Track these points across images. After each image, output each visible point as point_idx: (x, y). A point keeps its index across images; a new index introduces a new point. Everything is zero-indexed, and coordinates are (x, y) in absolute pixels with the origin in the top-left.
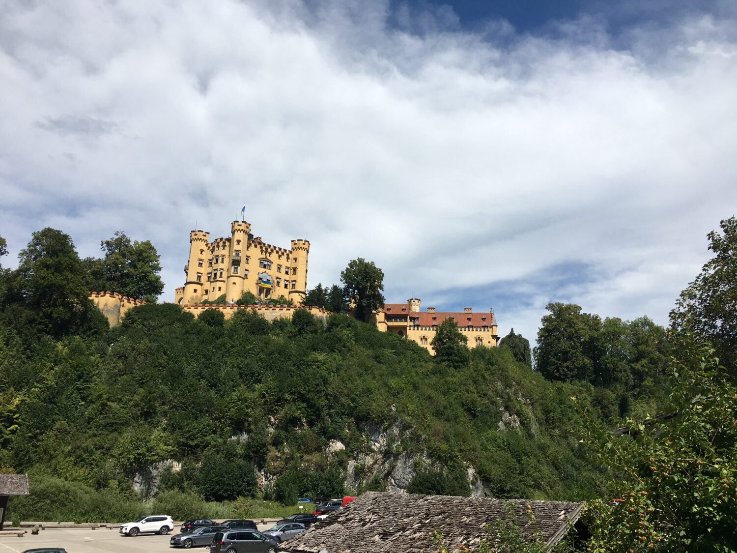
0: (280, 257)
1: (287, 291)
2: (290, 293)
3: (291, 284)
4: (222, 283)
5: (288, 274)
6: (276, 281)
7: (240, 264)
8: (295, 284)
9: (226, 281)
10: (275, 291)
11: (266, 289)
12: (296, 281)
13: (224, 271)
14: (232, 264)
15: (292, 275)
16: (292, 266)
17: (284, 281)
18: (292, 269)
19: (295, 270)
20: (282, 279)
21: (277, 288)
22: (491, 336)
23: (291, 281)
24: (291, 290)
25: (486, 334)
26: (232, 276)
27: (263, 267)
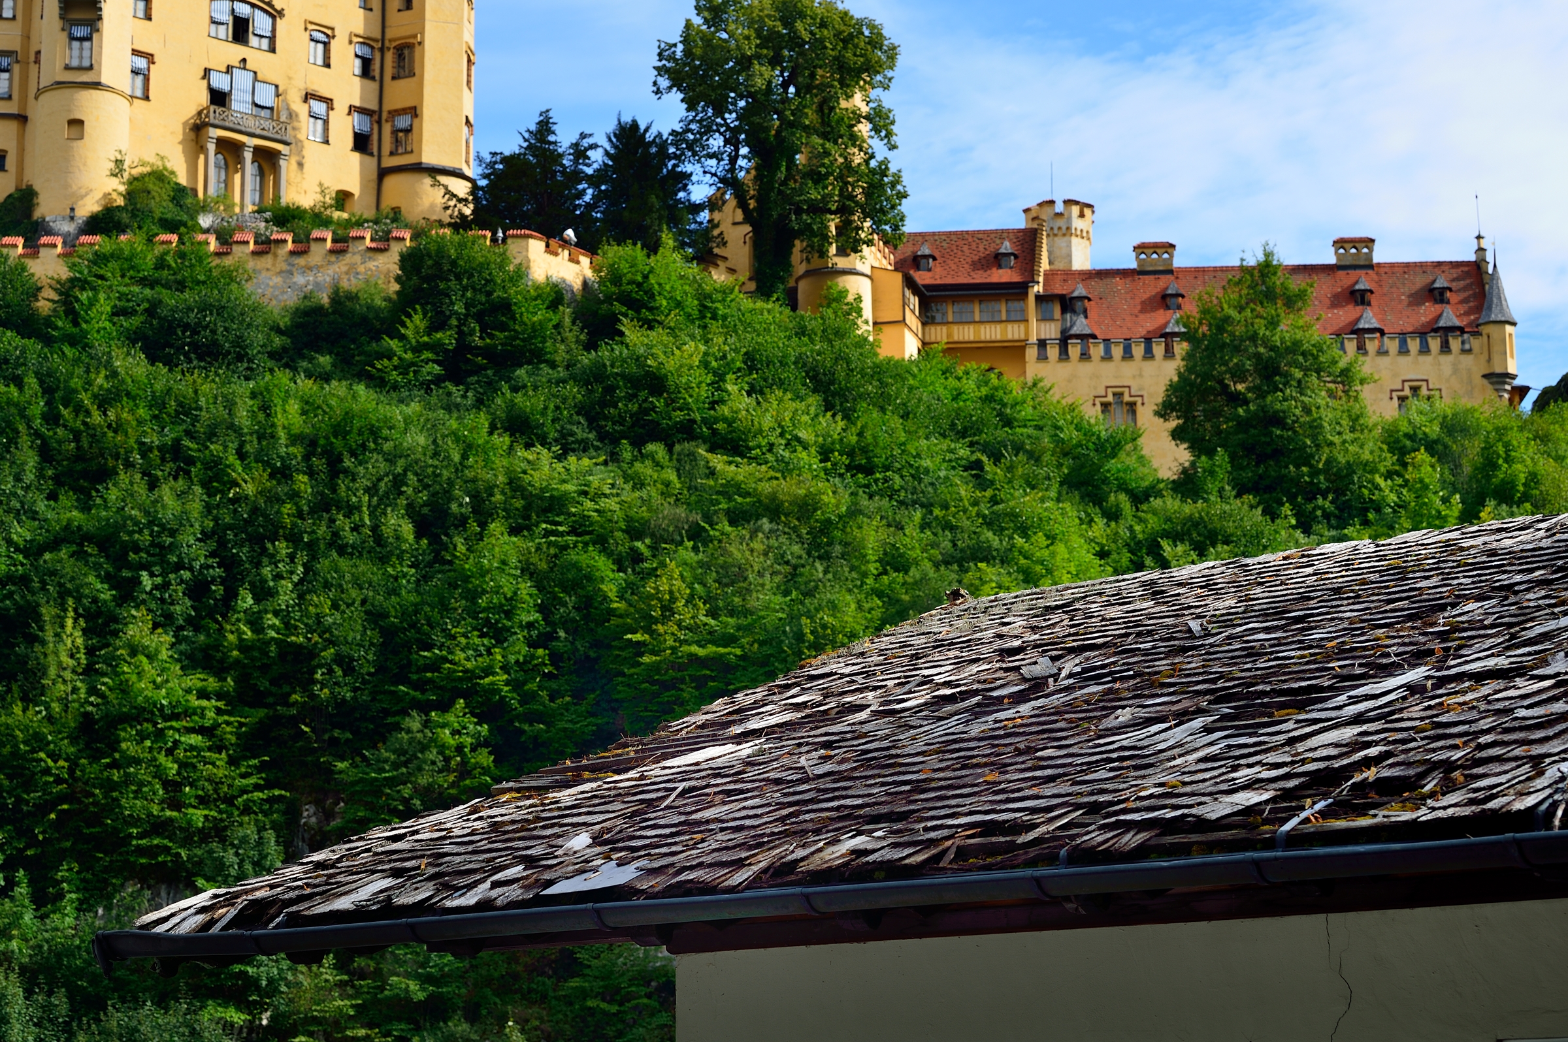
1: (365, 165)
2: (383, 173)
3: (387, 129)
4: (12, 127)
5: (372, 74)
6: (301, 109)
7: (100, 18)
8: (411, 126)
9: (30, 114)
10: (300, 165)
11: (254, 153)
12: (414, 112)
13: (17, 62)
14: (62, 17)
15: (394, 78)
16: (387, 30)
17: (349, 113)
18: (389, 49)
19: (406, 52)
20: (336, 105)
21: (313, 151)
22: (1484, 376)
23: (389, 112)
24: (389, 162)
25: (1455, 371)
26: (60, 84)
27: (230, 39)
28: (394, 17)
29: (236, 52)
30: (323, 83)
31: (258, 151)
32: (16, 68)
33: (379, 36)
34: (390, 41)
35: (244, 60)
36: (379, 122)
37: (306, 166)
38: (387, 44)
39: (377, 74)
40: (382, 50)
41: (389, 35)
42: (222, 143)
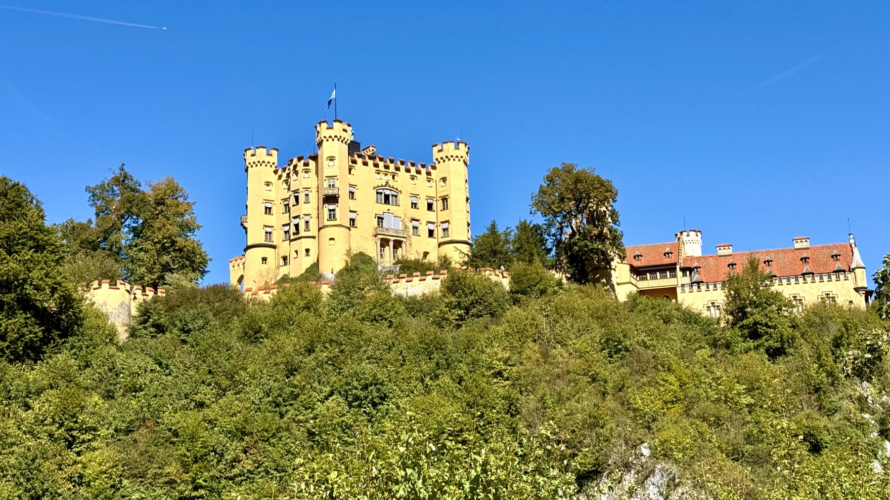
0: (413, 178)
1: (433, 242)
2: (440, 245)
3: (440, 229)
4: (311, 240)
6: (410, 225)
7: (338, 202)
8: (448, 227)
9: (316, 236)
10: (410, 244)
12: (448, 221)
13: (311, 218)
14: (325, 203)
15: (441, 211)
17: (427, 224)
18: (439, 200)
19: (445, 201)
20: (421, 221)
21: (414, 240)
22: (854, 289)
23: (440, 222)
24: (441, 241)
25: (843, 287)
26: (326, 226)
27: (383, 202)
28: (439, 189)
29: (385, 207)
30: (415, 214)
31: (395, 241)
33: (435, 196)
35: (389, 210)
36: (437, 226)
37: (413, 245)
39: (435, 209)
40: (436, 201)
41: (439, 195)
42: (381, 239)
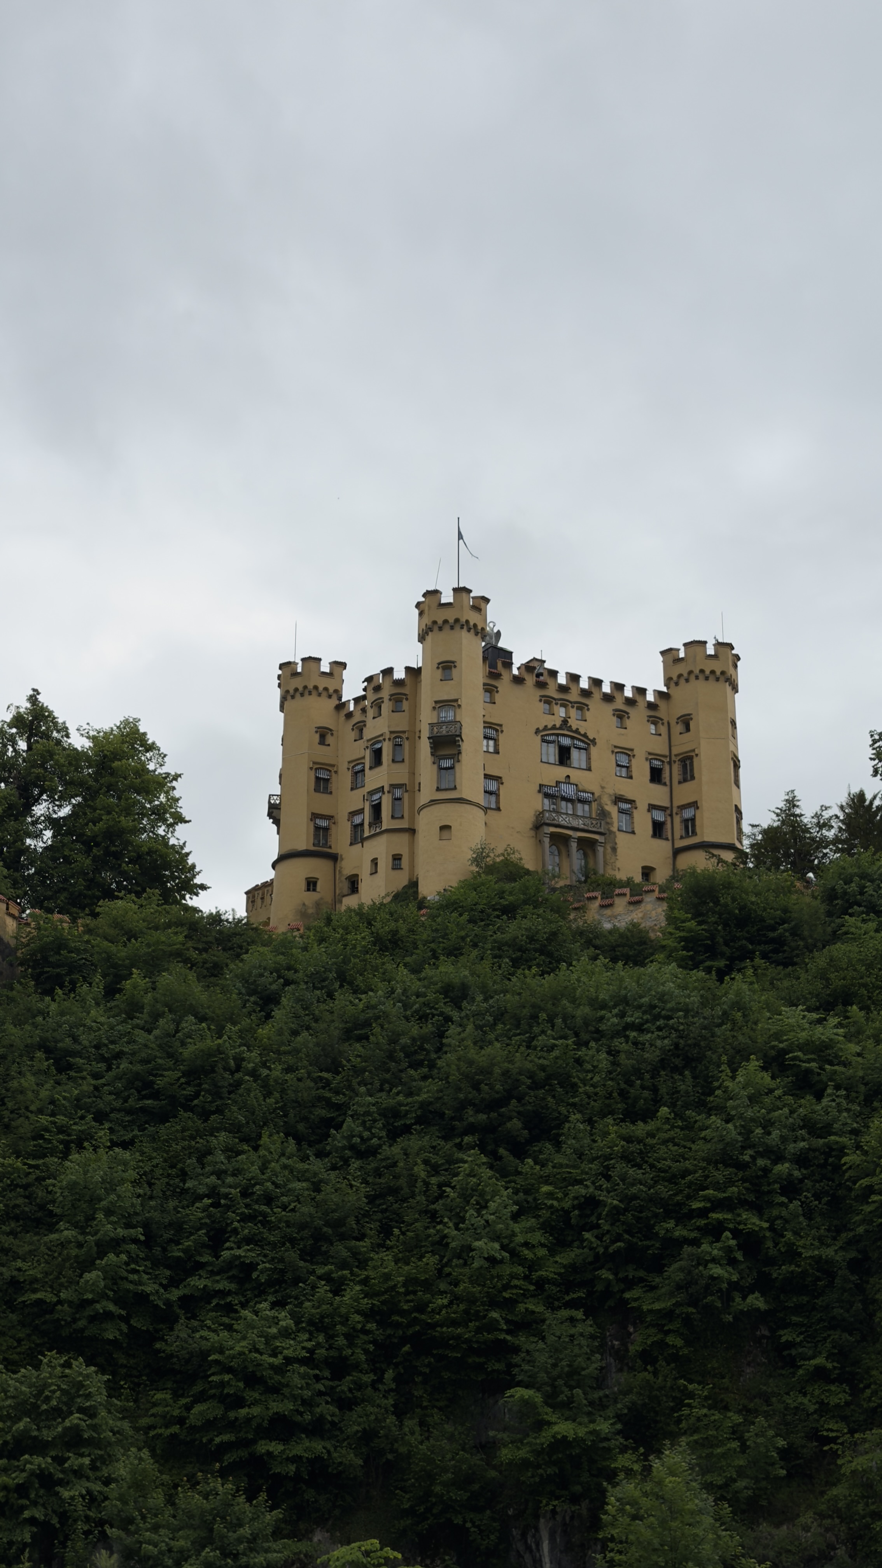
0: (621, 716)
1: (663, 847)
2: (677, 852)
3: (677, 820)
4: (405, 837)
5: (663, 781)
6: (613, 810)
7: (460, 753)
8: (695, 816)
9: (416, 828)
10: (614, 849)
11: (578, 843)
12: (694, 805)
13: (407, 791)
14: (432, 754)
15: (680, 783)
16: (673, 748)
17: (649, 811)
18: (675, 762)
19: (688, 762)
20: (638, 804)
21: (622, 840)
23: (678, 807)
24: (680, 844)
26: (433, 802)
27: (557, 763)
28: (677, 739)
29: (561, 772)
30: (626, 788)
31: (580, 840)
32: (406, 796)
33: (668, 754)
34: (676, 755)
35: (568, 777)
36: (671, 815)
37: (619, 850)
38: (673, 758)
39: (667, 781)
40: (670, 763)
41: (675, 751)
42: (553, 836)
